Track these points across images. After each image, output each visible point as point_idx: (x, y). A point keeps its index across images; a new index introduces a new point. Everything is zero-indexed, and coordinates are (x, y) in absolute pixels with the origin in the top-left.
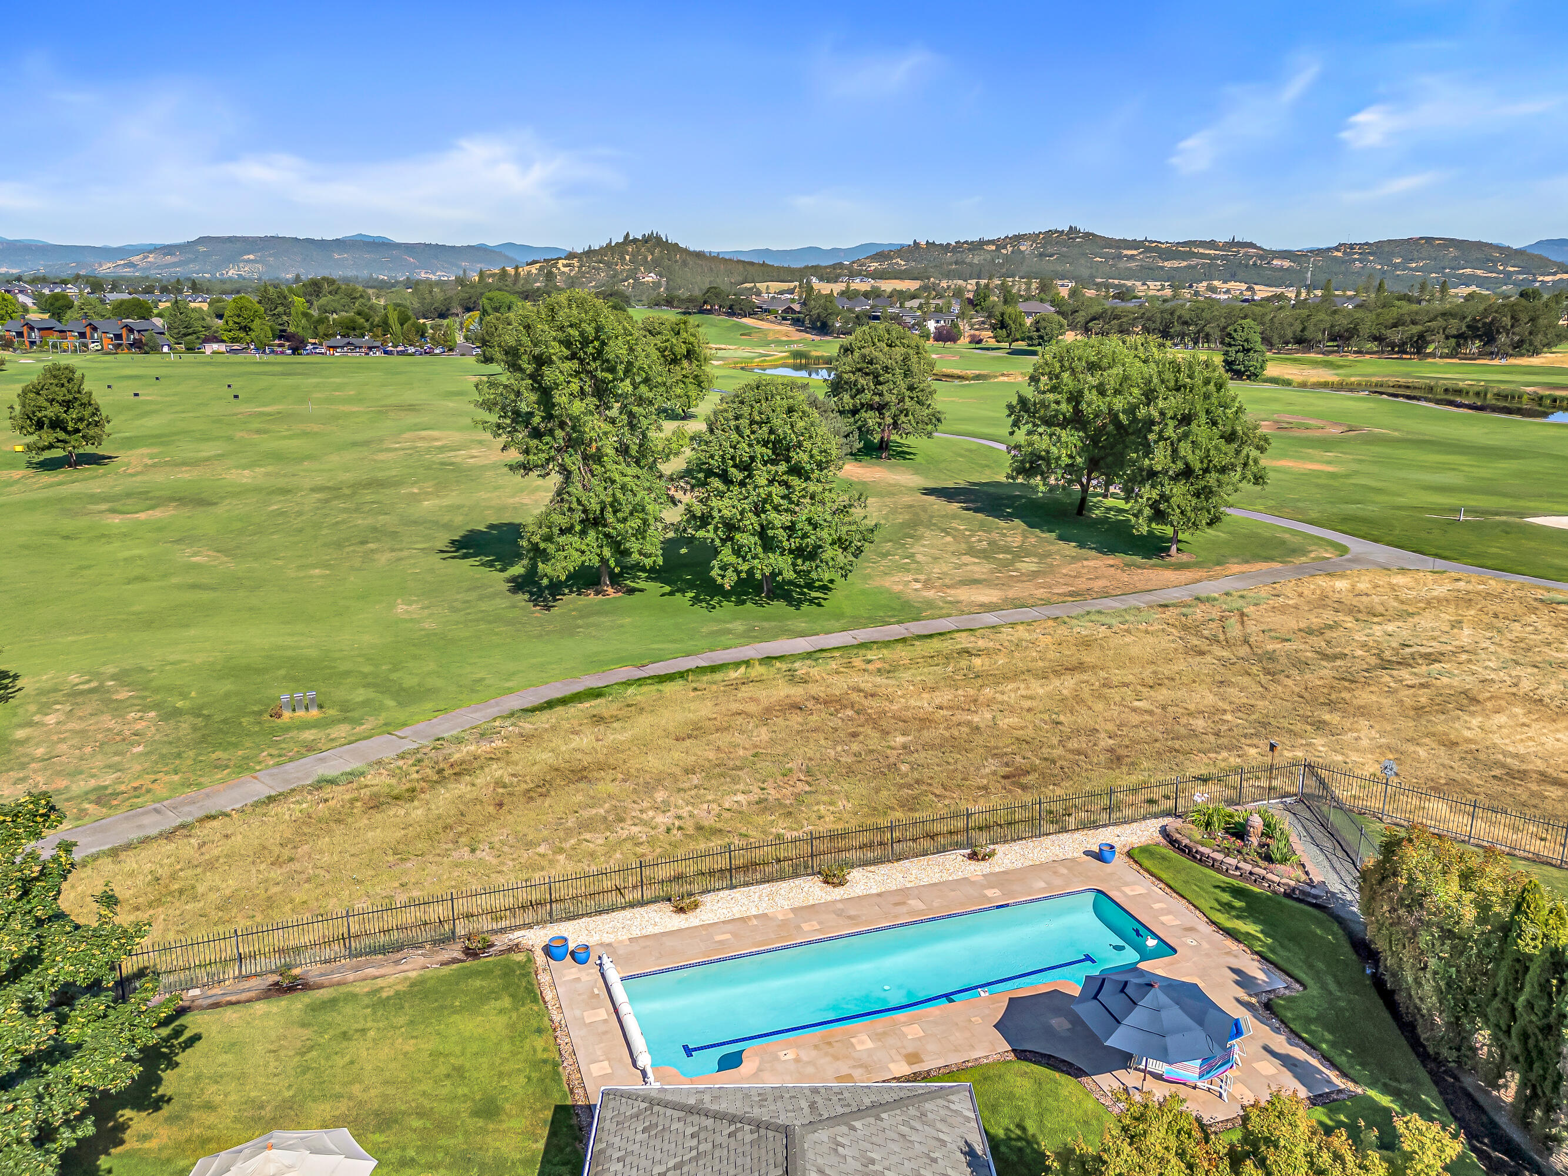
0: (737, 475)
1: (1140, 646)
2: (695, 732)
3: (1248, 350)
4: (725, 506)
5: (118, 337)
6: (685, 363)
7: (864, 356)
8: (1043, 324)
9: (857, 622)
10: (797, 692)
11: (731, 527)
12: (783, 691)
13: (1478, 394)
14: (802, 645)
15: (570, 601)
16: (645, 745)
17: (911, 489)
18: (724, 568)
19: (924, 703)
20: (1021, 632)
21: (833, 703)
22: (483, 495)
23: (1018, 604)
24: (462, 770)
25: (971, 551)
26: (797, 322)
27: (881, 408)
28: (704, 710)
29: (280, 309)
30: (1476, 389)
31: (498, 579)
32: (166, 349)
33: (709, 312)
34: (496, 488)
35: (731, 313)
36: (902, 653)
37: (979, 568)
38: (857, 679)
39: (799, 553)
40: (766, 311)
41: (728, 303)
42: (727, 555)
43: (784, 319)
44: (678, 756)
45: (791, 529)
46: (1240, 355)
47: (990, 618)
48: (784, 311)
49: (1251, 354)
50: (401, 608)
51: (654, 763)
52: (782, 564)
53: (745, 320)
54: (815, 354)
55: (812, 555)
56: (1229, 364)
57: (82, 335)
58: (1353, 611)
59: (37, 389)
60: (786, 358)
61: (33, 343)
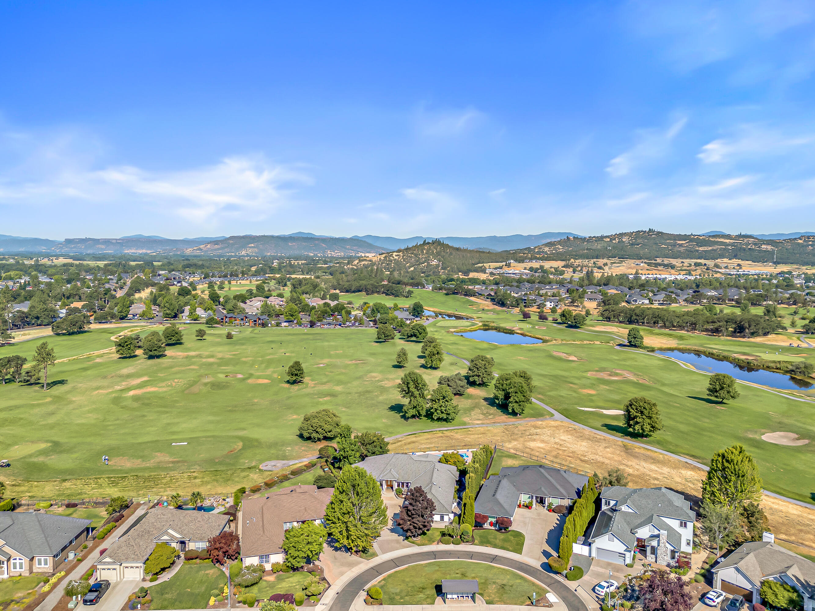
0: (437, 401)
1: (495, 431)
2: (428, 439)
3: (636, 338)
4: (435, 406)
5: (255, 321)
6: (436, 355)
8: (577, 318)
9: (456, 426)
10: (442, 435)
11: (436, 410)
12: (441, 435)
13: (717, 356)
14: (446, 429)
15: (410, 420)
16: (421, 440)
17: (481, 397)
18: (435, 416)
19: (459, 437)
20: (480, 428)
21: (447, 437)
22: (391, 396)
23: (483, 424)
24: (400, 441)
25: (483, 414)
26: (493, 300)
28: (429, 437)
29: (297, 302)
30: (718, 353)
31: (398, 416)
32: (269, 325)
33: (457, 293)
34: (393, 394)
35: (466, 295)
36: (460, 431)
37: (481, 417)
38: (451, 434)
39: (447, 414)
40: (480, 294)
41: (465, 291)
42: (435, 414)
43: (487, 298)
44: (426, 441)
45: (445, 410)
46: (633, 339)
47: (477, 426)
48: (487, 295)
50: (384, 420)
51: (422, 442)
52: (445, 416)
53: (472, 299)
54: (492, 325)
55: (449, 414)
56: (630, 342)
57: (242, 319)
58: (536, 427)
59: (292, 367)
60: (481, 326)
61: (226, 322)
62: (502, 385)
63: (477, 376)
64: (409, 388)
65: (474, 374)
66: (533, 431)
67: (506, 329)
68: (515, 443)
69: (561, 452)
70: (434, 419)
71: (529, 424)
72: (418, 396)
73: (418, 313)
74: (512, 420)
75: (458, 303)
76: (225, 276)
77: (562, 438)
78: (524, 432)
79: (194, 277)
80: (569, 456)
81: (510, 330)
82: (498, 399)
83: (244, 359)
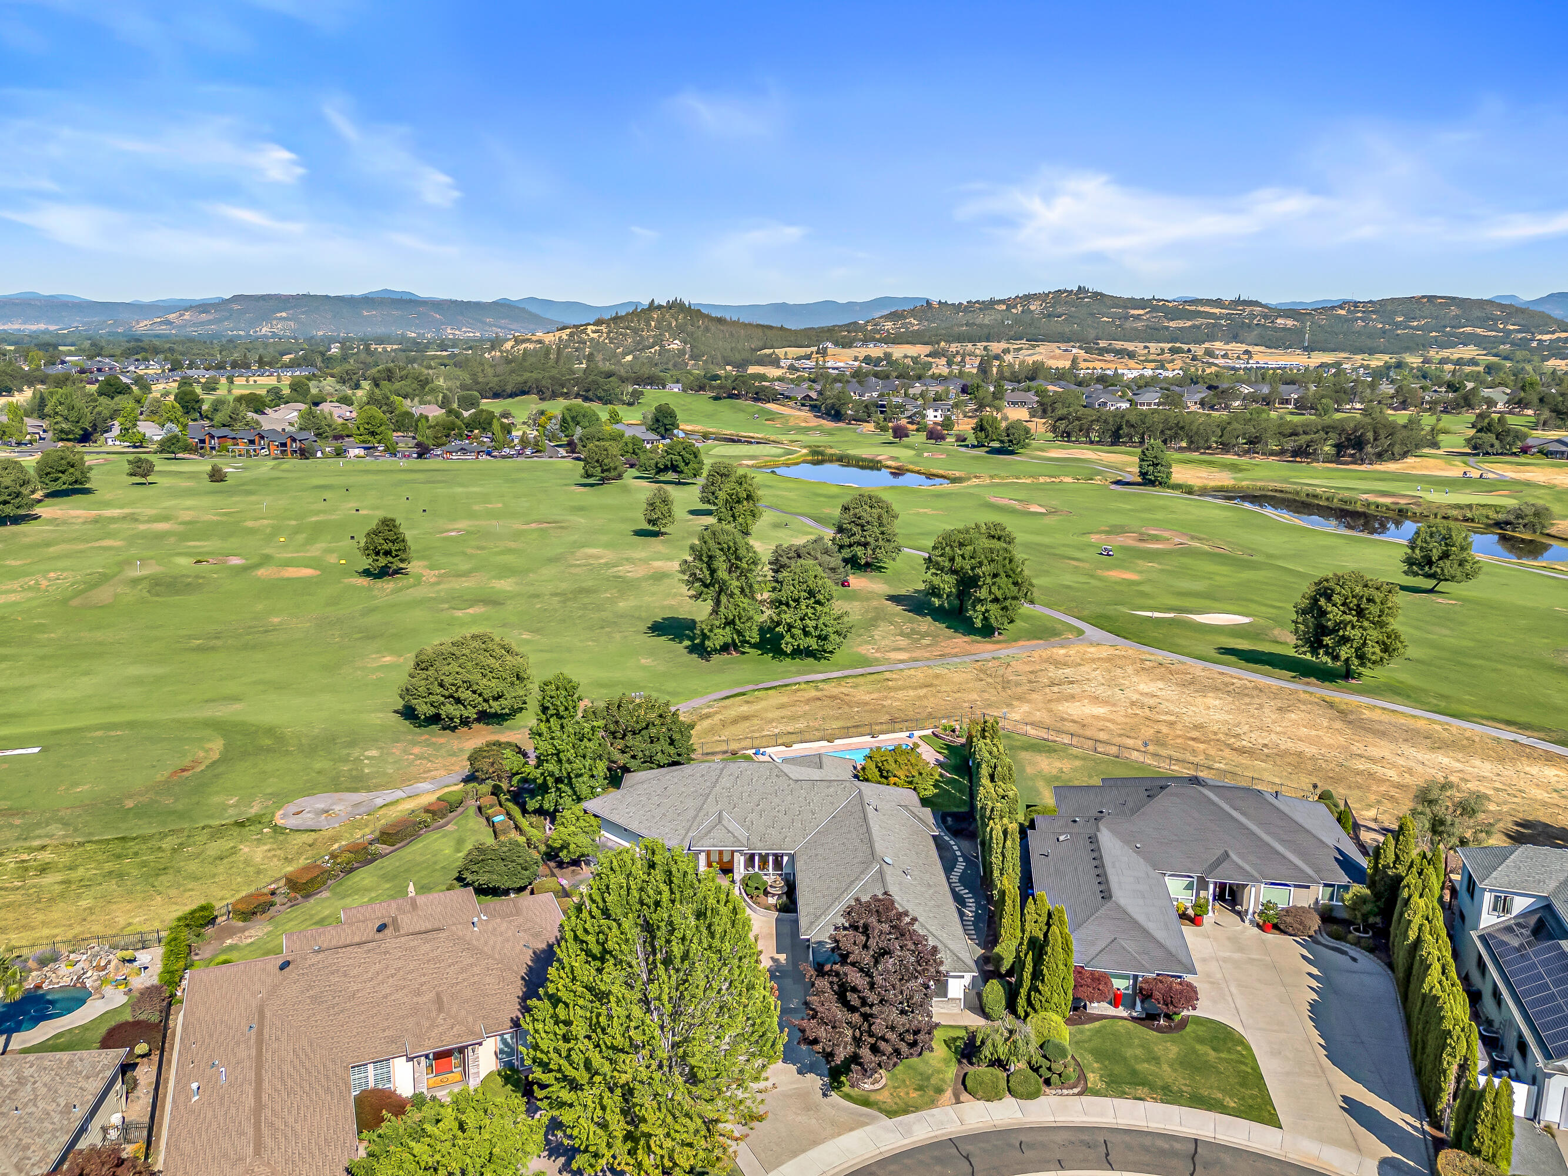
0: (793, 604)
1: (957, 677)
2: (782, 706)
3: (1157, 465)
4: (787, 617)
5: (284, 445)
6: (745, 502)
7: (855, 515)
8: (1012, 431)
9: (844, 667)
10: (819, 694)
11: (790, 627)
12: (814, 693)
13: (1327, 499)
14: (821, 676)
15: (715, 657)
16: (766, 710)
17: (879, 595)
18: (787, 644)
19: (867, 698)
20: (912, 672)
21: (833, 698)
22: (647, 599)
23: (916, 660)
24: (708, 716)
25: (902, 634)
26: (814, 408)
27: (865, 545)
28: (784, 699)
30: (1327, 494)
31: (680, 648)
32: (319, 454)
33: (737, 397)
34: (653, 594)
35: (757, 399)
36: (861, 680)
37: (903, 642)
38: (843, 690)
39: (819, 637)
40: (787, 397)
41: (754, 390)
42: (788, 638)
43: (803, 405)
44: (778, 713)
45: (816, 628)
46: (1151, 468)
47: (901, 666)
48: (804, 398)
49: (1159, 467)
50: (643, 661)
51: (770, 715)
52: (812, 643)
53: (770, 406)
54: (829, 451)
55: (825, 638)
56: (1143, 474)
57: (252, 442)
58: (1058, 664)
59: (376, 532)
60: (806, 455)
61: (213, 448)
62: (952, 560)
63: (859, 544)
64: (713, 572)
65: (852, 540)
66: (1053, 673)
67: (864, 460)
68: (1026, 707)
69: (1165, 730)
70: (783, 653)
71: (1036, 654)
72: (737, 591)
73: (666, 430)
74: (985, 648)
75: (742, 416)
76: (220, 367)
77: (1143, 687)
78: (1032, 677)
79: (147, 368)
80: (1193, 739)
81: (871, 461)
82: (939, 596)
83: (250, 524)
